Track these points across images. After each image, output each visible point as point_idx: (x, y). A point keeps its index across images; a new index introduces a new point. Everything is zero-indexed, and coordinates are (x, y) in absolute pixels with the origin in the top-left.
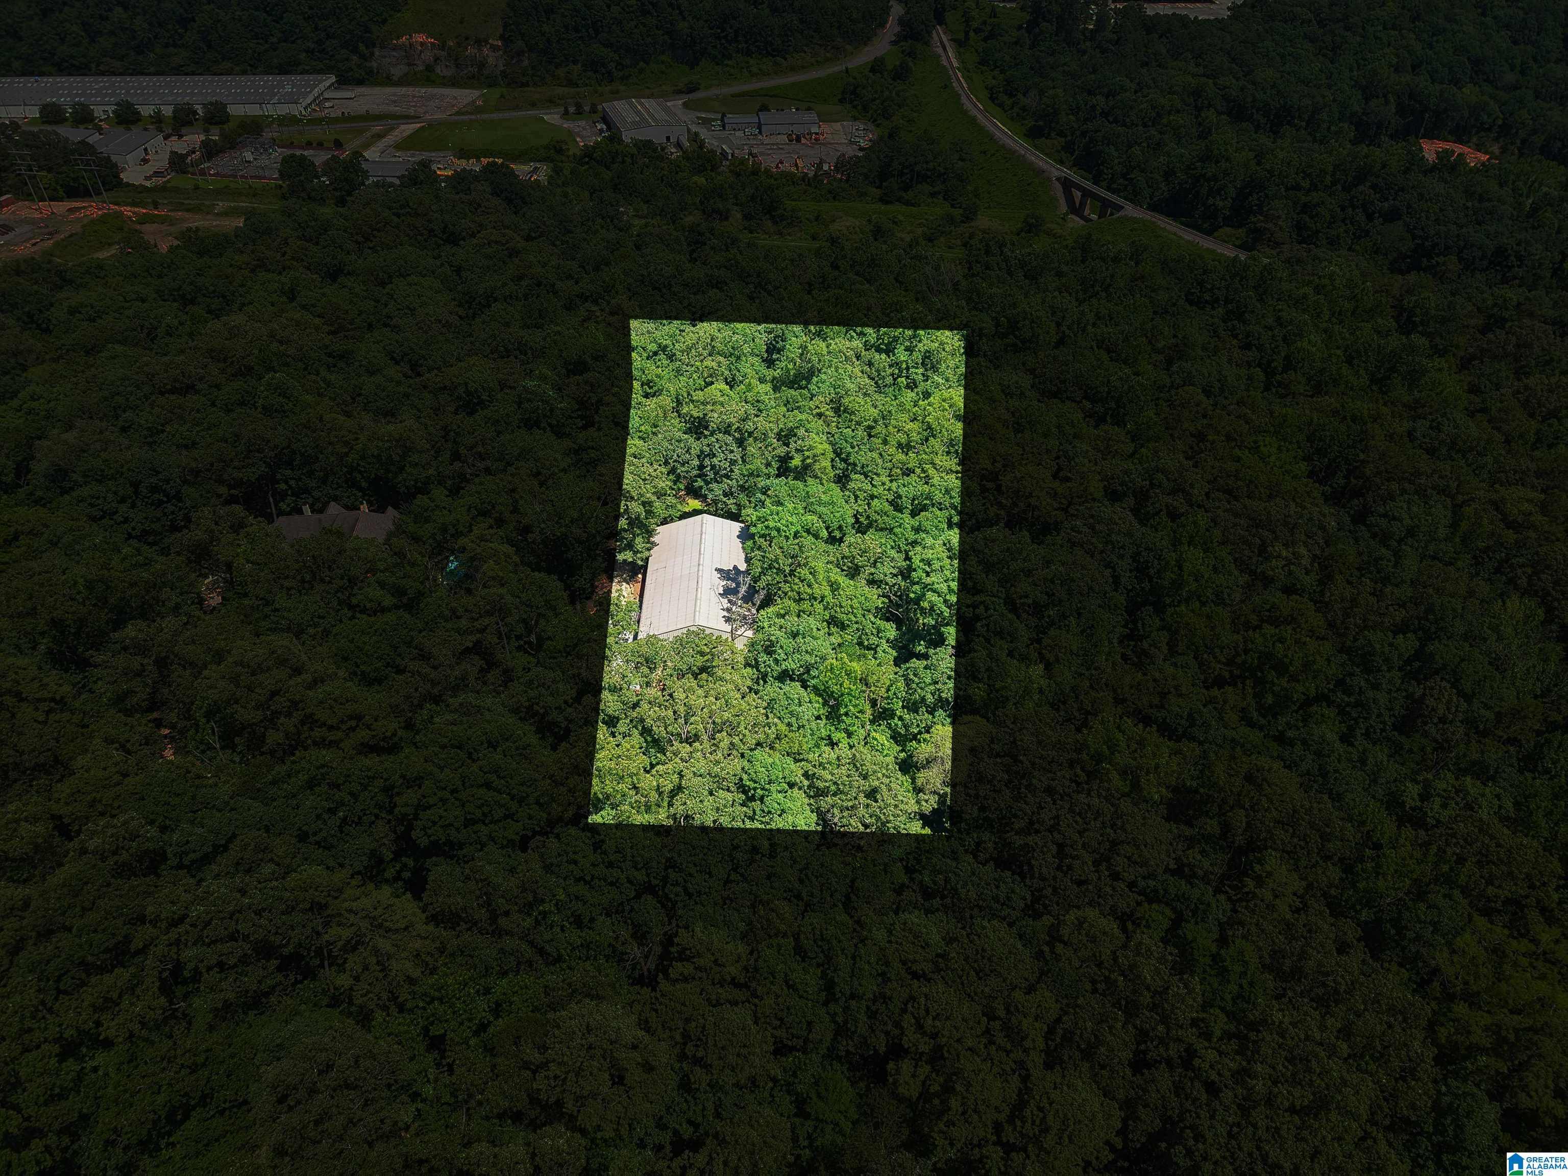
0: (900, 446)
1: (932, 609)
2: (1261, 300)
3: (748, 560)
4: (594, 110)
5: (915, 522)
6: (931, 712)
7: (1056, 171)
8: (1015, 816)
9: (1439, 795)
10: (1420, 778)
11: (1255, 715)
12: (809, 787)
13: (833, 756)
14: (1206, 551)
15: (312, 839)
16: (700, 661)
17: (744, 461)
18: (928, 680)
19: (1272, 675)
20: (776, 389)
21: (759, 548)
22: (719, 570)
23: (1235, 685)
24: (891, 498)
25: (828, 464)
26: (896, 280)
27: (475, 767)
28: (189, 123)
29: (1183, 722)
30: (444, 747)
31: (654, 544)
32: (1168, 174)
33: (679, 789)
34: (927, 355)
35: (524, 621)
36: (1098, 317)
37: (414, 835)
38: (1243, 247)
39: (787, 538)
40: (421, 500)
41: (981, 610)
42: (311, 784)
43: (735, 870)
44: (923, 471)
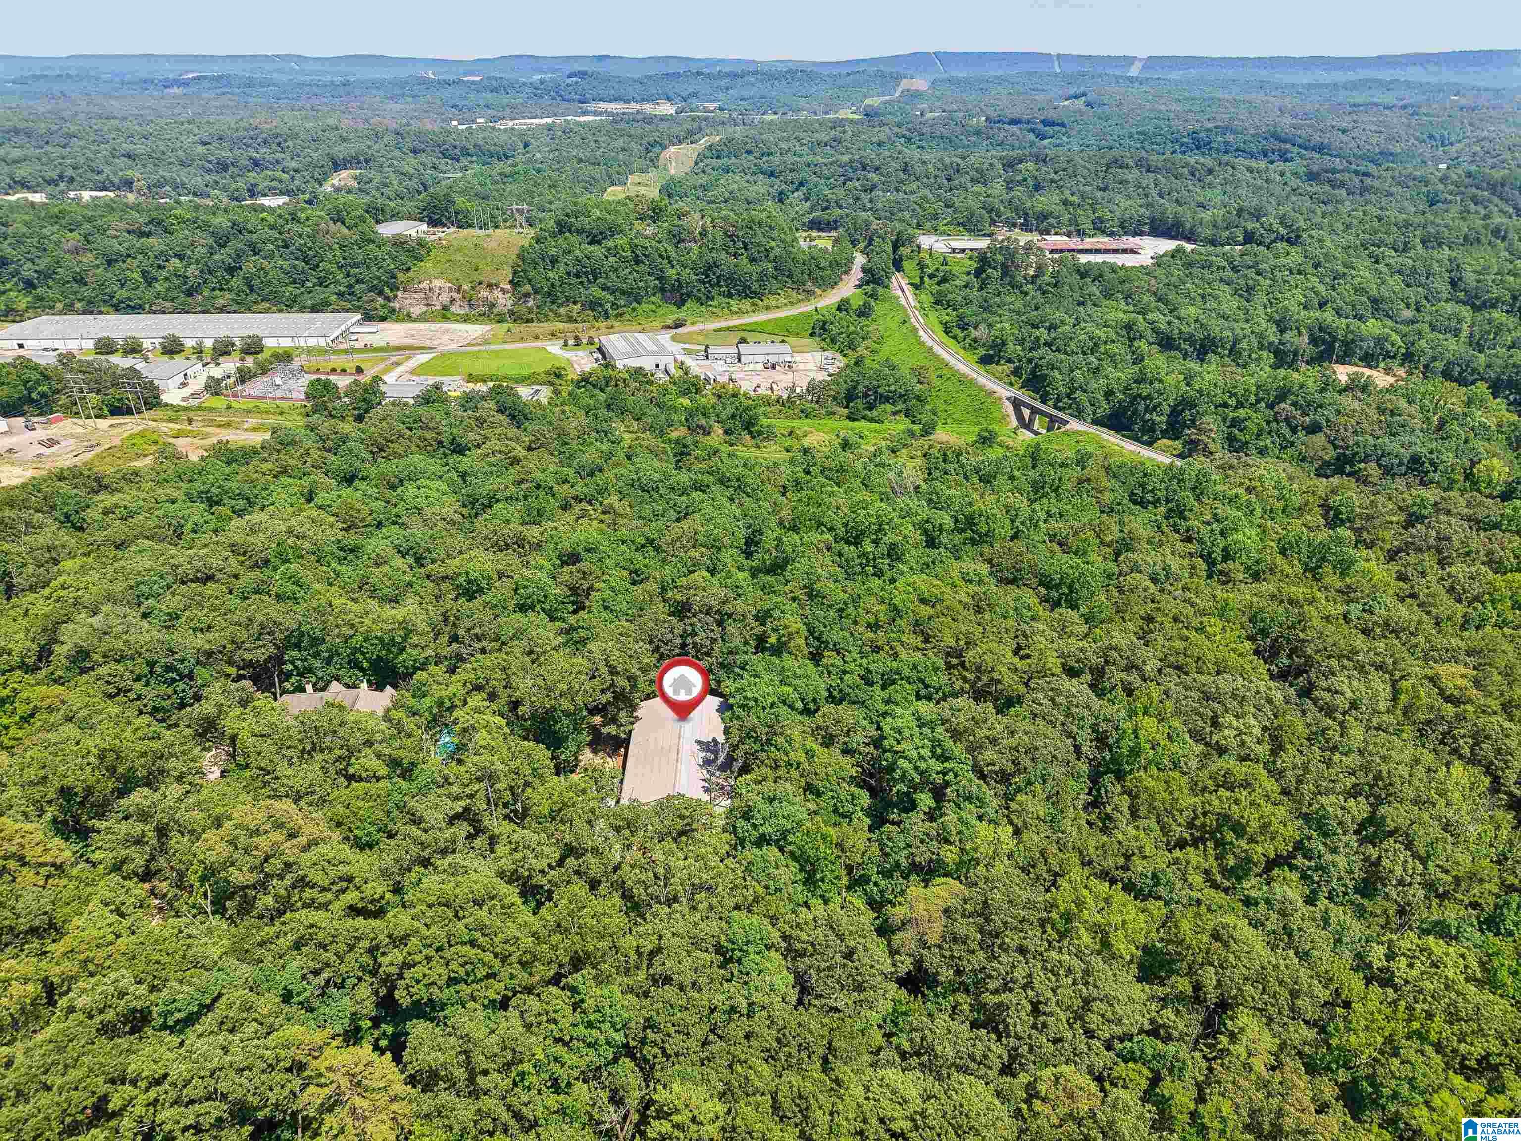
0: (869, 626)
1: (903, 776)
2: (1199, 500)
3: (727, 731)
4: (591, 342)
5: (885, 694)
6: (906, 877)
7: (1004, 392)
8: (990, 976)
9: (1404, 955)
10: (1385, 939)
11: (1219, 878)
12: (786, 949)
13: (810, 916)
14: (1160, 720)
15: (295, 1000)
16: (680, 825)
17: (723, 640)
18: (902, 845)
19: (1230, 836)
20: (753, 576)
21: (738, 718)
22: (699, 742)
23: (1197, 848)
24: (862, 673)
25: (801, 642)
26: (863, 483)
27: (460, 925)
28: (227, 353)
29: (1148, 881)
30: (430, 906)
31: (637, 719)
32: (1109, 394)
33: (659, 950)
34: (893, 547)
35: (512, 789)
36: (1049, 514)
37: (397, 994)
38: (1181, 456)
39: (764, 708)
40: (421, 675)
41: (950, 776)
42: (298, 945)
43: (712, 1031)
44: (891, 648)
